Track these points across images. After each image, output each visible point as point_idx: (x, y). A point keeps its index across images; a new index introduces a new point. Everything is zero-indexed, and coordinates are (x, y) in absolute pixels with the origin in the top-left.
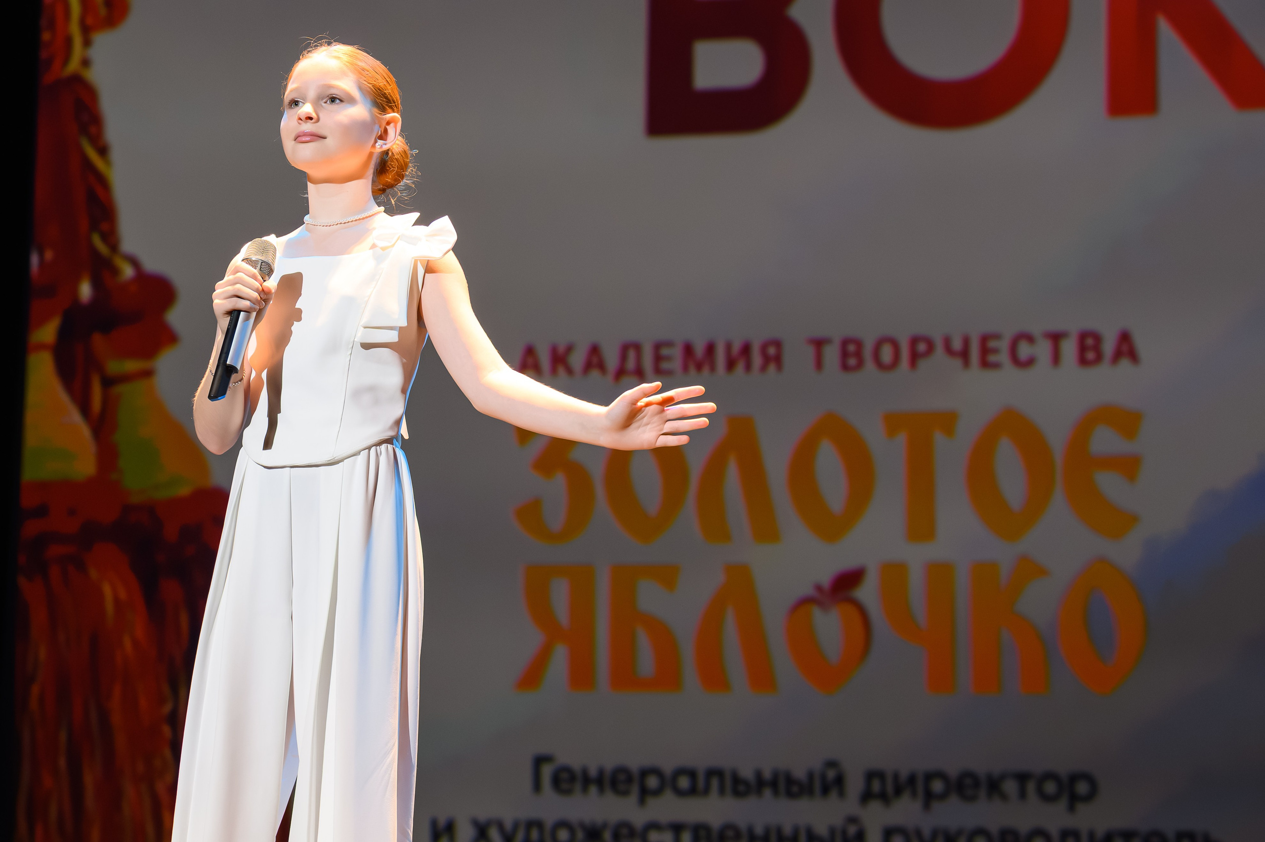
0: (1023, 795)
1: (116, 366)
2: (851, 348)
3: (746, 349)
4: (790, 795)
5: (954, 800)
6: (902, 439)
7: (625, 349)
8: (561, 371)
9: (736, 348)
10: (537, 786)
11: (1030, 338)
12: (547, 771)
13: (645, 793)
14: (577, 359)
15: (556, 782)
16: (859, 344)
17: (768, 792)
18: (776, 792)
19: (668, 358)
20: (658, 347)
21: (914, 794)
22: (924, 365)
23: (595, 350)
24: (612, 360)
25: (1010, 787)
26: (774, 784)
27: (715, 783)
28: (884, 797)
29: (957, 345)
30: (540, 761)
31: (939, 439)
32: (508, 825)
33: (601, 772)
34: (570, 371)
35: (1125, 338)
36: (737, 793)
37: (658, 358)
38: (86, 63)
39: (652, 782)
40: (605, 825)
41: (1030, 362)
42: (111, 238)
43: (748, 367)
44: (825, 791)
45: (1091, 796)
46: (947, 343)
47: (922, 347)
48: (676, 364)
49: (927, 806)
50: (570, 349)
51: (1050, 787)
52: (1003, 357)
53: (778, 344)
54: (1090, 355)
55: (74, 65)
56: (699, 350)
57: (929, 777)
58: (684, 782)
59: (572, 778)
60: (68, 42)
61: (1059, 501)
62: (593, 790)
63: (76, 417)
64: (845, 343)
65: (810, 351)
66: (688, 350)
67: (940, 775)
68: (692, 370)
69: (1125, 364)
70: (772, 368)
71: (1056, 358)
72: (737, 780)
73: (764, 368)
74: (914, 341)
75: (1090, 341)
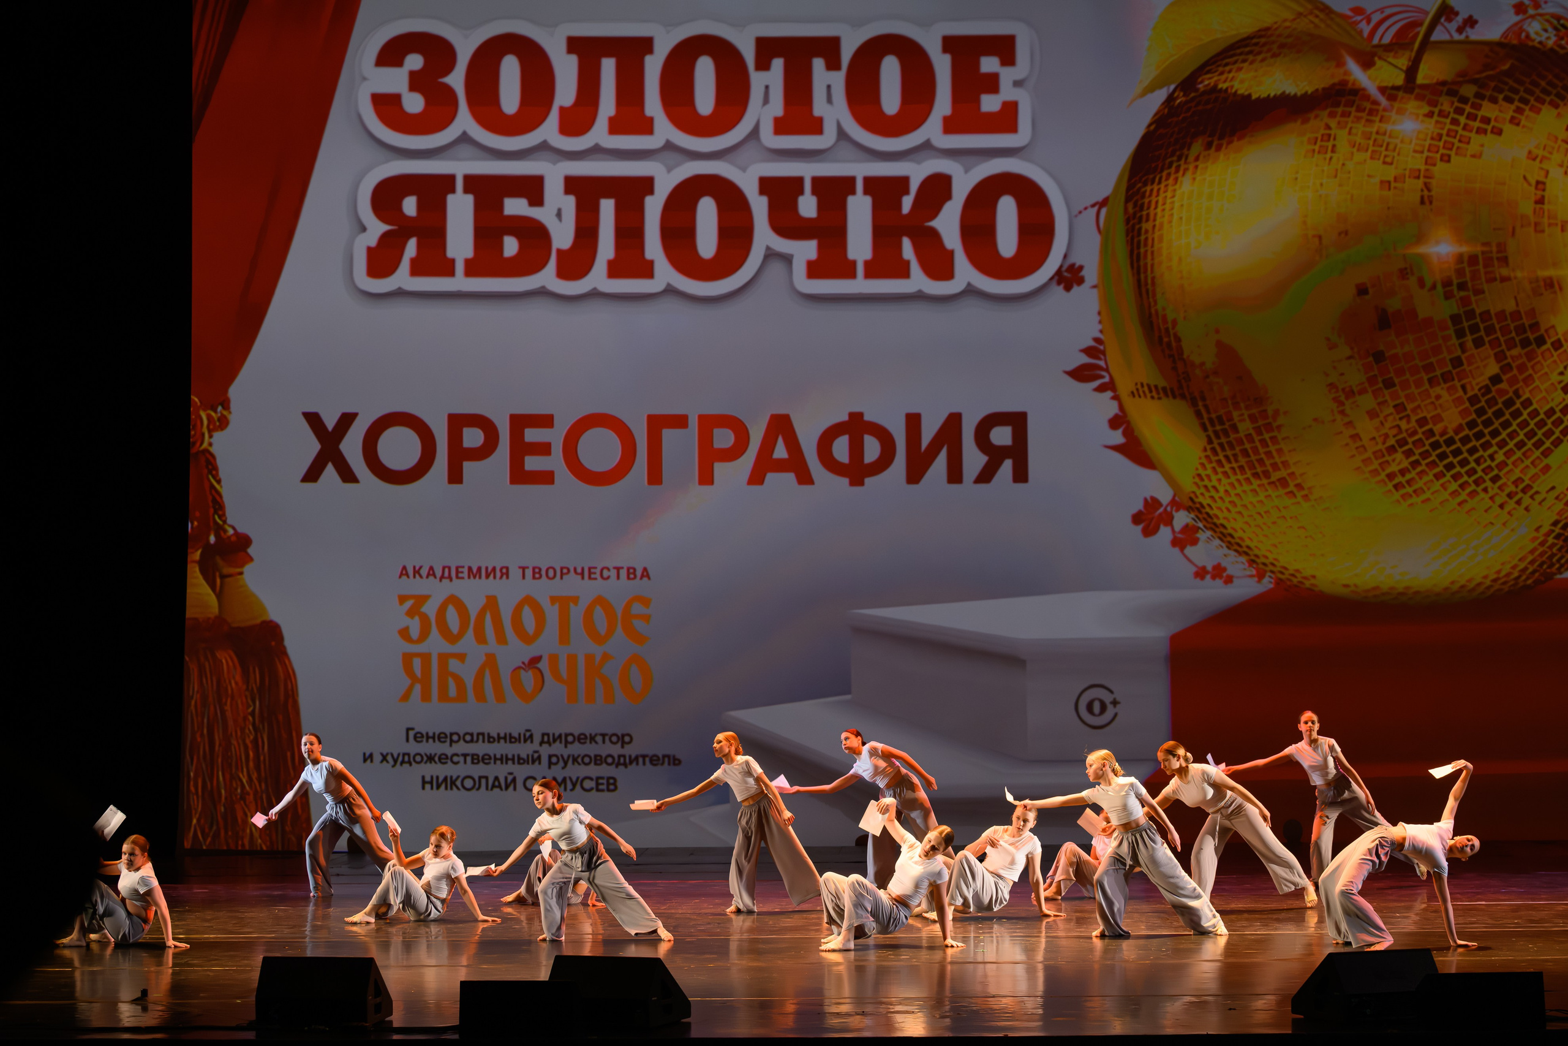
0: (604, 742)
1: (227, 570)
2: (537, 570)
3: (494, 569)
4: (511, 742)
5: (576, 743)
6: (557, 606)
7: (444, 568)
8: (417, 576)
9: (490, 569)
10: (407, 740)
11: (608, 569)
12: (411, 734)
13: (452, 741)
14: (424, 572)
15: (415, 737)
16: (540, 569)
17: (502, 741)
18: (506, 742)
19: (462, 572)
20: (457, 568)
21: (561, 742)
22: (564, 577)
23: (431, 568)
24: (439, 573)
25: (599, 739)
26: (505, 738)
27: (481, 737)
28: (549, 743)
29: (579, 570)
30: (408, 730)
31: (571, 604)
32: (395, 756)
33: (434, 734)
34: (421, 577)
35: (645, 569)
36: (489, 742)
37: (457, 572)
38: (210, 444)
39: (455, 738)
40: (436, 754)
41: (608, 577)
42: (223, 516)
43: (495, 577)
44: (525, 741)
45: (629, 743)
46: (575, 569)
47: (565, 571)
48: (465, 575)
49: (566, 747)
50: (421, 567)
51: (614, 739)
52: (598, 576)
53: (507, 568)
54: (632, 576)
55: (205, 445)
56: (475, 571)
57: (567, 735)
58: (468, 738)
59: (422, 736)
60: (203, 435)
61: (619, 630)
62: (431, 740)
63: (210, 591)
64: (534, 568)
65: (521, 570)
66: (470, 569)
67: (572, 734)
68: (472, 576)
69: (645, 579)
70: (505, 577)
71: (618, 577)
72: (489, 737)
73: (501, 577)
74: (562, 569)
75: (631, 571)
